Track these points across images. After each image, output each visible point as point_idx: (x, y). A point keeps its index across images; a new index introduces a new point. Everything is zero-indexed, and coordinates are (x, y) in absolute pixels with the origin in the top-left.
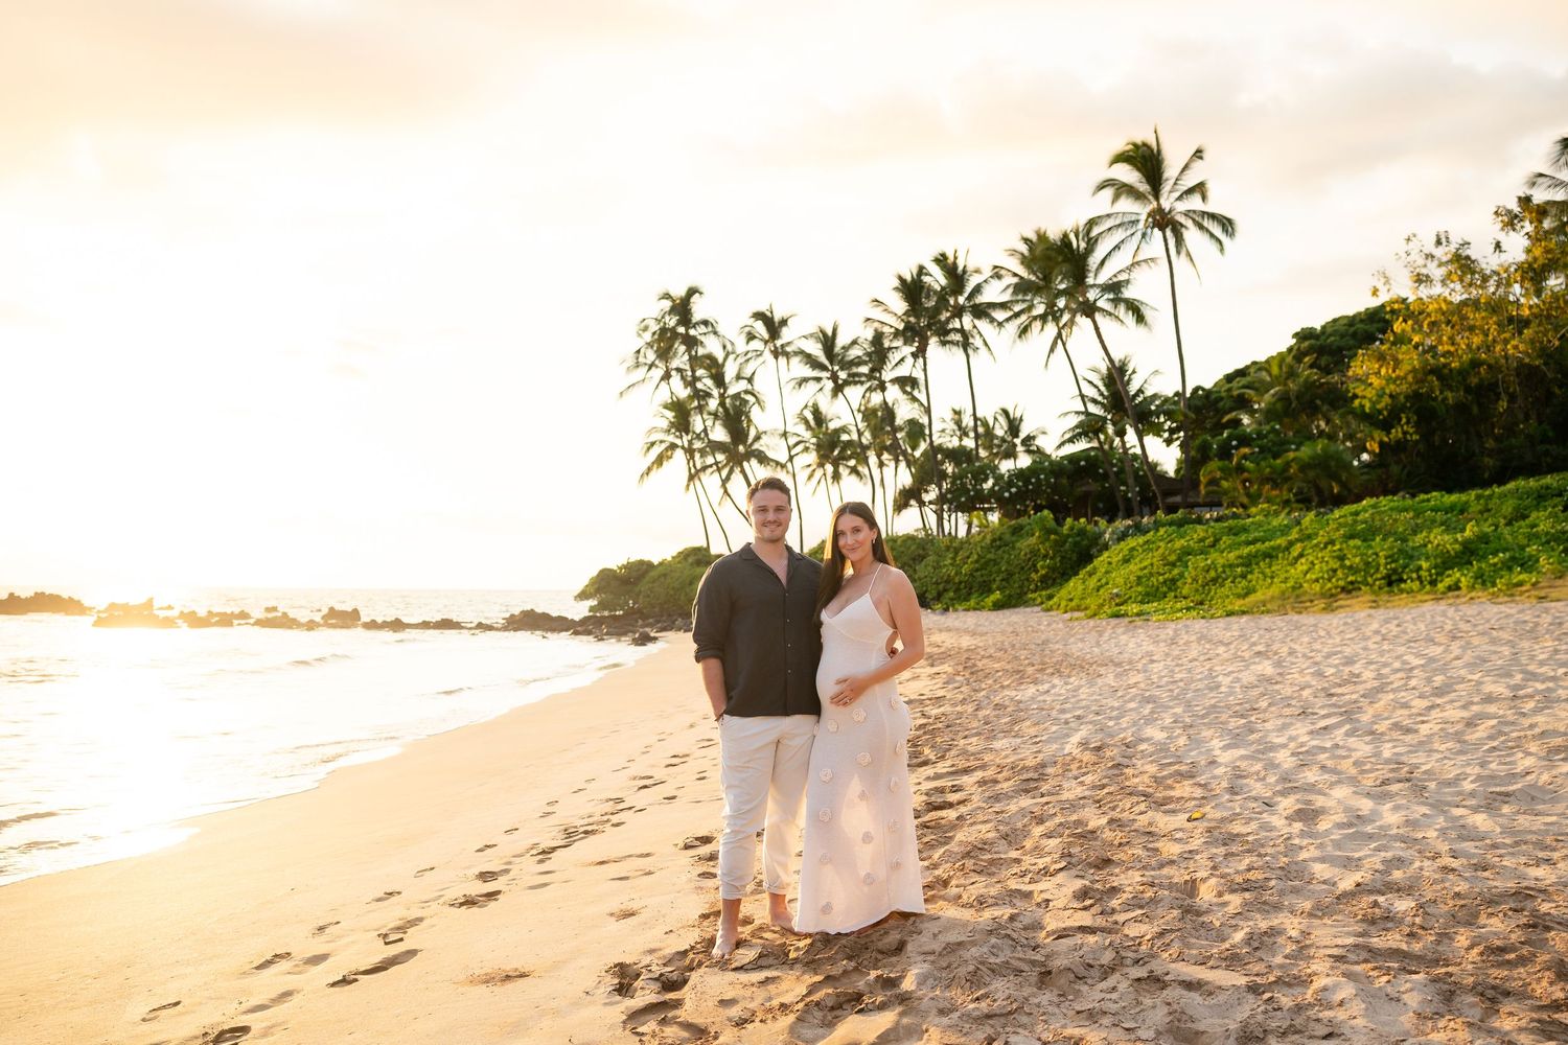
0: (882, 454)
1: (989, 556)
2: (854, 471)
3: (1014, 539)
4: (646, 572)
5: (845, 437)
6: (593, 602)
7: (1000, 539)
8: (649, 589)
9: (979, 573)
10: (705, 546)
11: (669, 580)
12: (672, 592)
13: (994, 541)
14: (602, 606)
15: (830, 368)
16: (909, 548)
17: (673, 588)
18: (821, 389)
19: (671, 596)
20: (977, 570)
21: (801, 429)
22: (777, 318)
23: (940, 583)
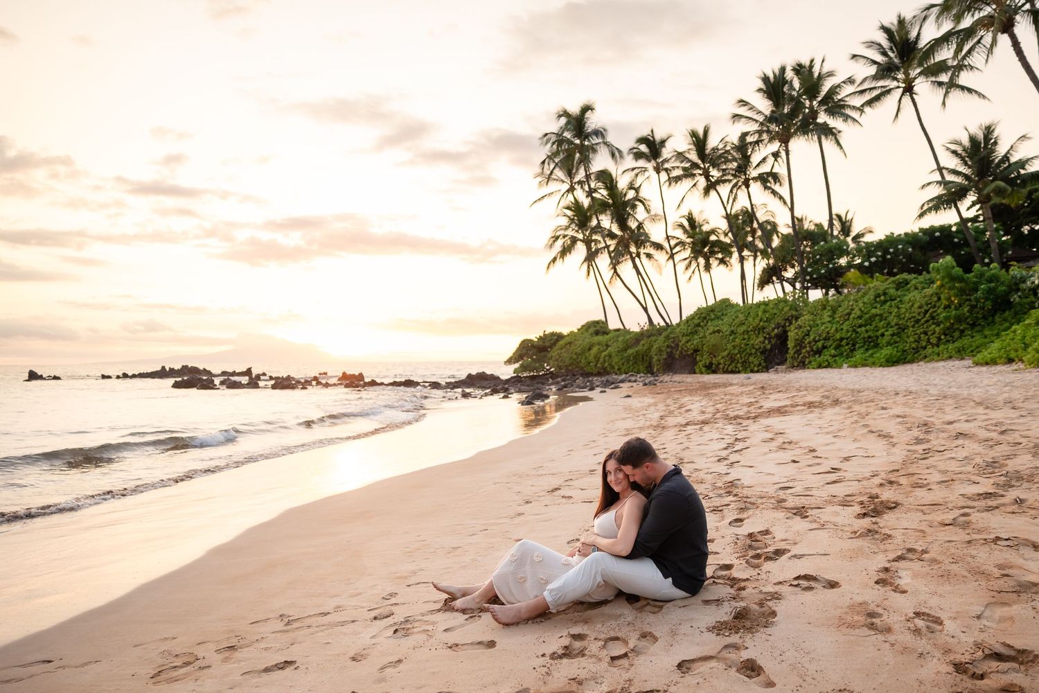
0: (743, 251)
1: (874, 311)
2: (722, 261)
3: (899, 293)
4: (557, 340)
5: (713, 238)
6: (517, 365)
7: (885, 294)
8: (558, 354)
9: (863, 329)
10: (604, 319)
11: (573, 347)
12: (575, 357)
13: (878, 296)
14: (524, 368)
15: (702, 166)
16: (782, 310)
17: (576, 354)
18: (695, 185)
19: (574, 360)
20: (860, 326)
21: (679, 234)
22: (658, 137)
23: (819, 340)
